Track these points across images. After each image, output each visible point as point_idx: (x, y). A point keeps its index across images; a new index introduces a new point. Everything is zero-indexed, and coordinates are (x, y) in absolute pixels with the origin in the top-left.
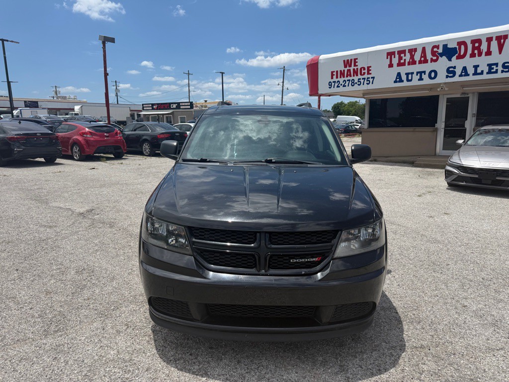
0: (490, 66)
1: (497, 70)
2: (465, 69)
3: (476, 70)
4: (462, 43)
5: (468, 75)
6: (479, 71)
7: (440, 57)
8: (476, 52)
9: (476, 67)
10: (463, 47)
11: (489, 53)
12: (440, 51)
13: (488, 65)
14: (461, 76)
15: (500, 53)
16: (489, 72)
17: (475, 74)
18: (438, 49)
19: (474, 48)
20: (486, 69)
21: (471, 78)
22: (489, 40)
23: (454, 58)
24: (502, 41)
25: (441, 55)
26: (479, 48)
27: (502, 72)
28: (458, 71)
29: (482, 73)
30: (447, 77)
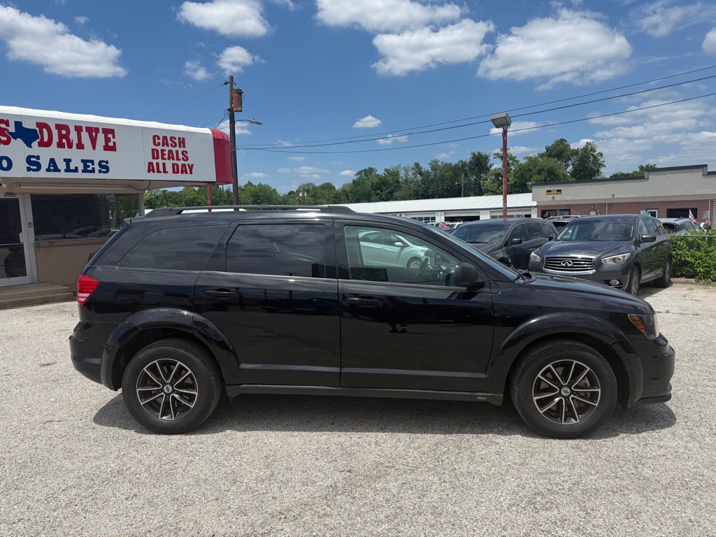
0: (84, 162)
1: (93, 169)
2: (52, 161)
3: (68, 165)
4: (42, 125)
5: (59, 171)
6: (72, 167)
7: (12, 139)
8: (64, 141)
9: (68, 161)
10: (45, 131)
11: (80, 146)
12: (12, 129)
13: (82, 161)
14: (48, 170)
15: (94, 148)
16: (85, 171)
17: (68, 170)
18: (8, 125)
19: (60, 136)
20: (81, 167)
21: (63, 175)
22: (78, 129)
23: (35, 144)
24: (94, 134)
25: (15, 136)
26: (67, 136)
27: (100, 171)
28: (44, 163)
29: (76, 170)
30: (29, 169)
